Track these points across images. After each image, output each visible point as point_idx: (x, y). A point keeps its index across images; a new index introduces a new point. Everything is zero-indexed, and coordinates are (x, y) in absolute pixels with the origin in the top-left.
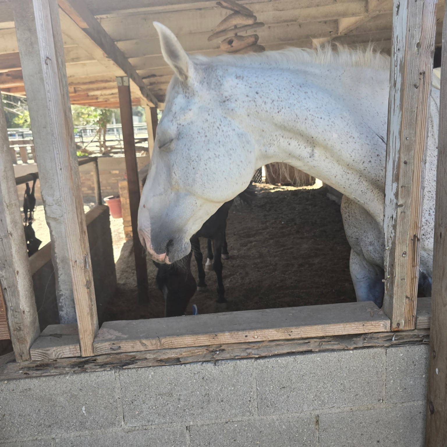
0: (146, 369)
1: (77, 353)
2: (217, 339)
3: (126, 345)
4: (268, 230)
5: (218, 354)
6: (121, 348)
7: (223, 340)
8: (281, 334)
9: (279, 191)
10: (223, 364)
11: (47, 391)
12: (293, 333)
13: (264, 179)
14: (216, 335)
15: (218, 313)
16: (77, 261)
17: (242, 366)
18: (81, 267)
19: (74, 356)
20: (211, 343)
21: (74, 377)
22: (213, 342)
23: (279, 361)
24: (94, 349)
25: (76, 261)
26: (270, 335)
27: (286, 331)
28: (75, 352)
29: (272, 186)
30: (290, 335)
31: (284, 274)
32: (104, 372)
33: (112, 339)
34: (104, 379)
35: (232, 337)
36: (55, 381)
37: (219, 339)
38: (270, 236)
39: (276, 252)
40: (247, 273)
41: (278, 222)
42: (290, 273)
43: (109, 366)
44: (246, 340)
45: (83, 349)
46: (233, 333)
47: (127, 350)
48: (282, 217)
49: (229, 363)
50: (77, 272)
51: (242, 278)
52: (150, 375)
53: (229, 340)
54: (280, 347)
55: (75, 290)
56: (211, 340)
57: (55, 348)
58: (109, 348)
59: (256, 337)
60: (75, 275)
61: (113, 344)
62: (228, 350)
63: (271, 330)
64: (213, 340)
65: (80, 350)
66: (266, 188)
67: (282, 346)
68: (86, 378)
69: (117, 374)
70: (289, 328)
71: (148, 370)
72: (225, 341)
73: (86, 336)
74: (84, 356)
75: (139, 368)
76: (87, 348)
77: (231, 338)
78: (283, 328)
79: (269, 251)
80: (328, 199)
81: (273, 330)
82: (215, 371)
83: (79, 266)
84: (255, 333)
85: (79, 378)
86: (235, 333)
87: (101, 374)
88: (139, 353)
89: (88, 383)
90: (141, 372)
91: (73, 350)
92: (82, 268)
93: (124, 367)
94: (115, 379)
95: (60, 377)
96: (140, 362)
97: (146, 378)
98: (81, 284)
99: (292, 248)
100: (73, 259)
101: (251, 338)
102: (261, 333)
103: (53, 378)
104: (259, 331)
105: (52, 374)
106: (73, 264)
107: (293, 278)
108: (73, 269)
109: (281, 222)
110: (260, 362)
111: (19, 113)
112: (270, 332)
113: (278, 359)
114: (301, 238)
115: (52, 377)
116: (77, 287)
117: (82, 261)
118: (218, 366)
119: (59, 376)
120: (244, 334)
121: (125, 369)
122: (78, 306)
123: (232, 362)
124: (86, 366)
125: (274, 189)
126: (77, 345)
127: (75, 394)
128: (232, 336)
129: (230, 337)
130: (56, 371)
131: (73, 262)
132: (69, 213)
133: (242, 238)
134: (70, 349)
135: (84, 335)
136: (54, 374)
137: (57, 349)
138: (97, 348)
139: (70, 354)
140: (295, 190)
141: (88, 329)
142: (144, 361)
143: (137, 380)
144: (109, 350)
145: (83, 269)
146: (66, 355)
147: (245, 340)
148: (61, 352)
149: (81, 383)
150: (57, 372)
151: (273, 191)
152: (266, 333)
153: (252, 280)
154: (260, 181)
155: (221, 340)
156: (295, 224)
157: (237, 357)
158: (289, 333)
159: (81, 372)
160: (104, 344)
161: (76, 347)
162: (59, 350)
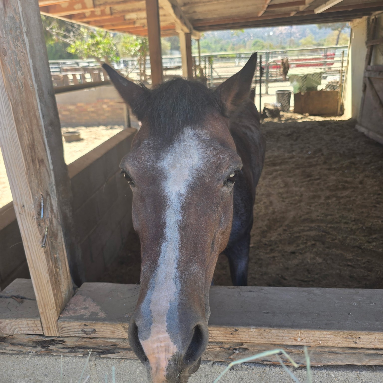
0: (132, 361)
1: (38, 330)
2: (237, 336)
3: (103, 329)
4: (294, 160)
5: (238, 354)
6: (96, 331)
7: (246, 338)
8: (341, 340)
9: (306, 121)
10: (244, 369)
11: (4, 371)
12: (361, 340)
13: (292, 109)
14: (236, 330)
15: (241, 287)
16: (25, 206)
17: (273, 375)
18: (32, 215)
19: (35, 333)
20: (228, 339)
21: (36, 359)
22: (231, 338)
23: (332, 375)
24: (60, 329)
25: (23, 206)
26: (322, 339)
27: (349, 337)
28: (36, 329)
29: (299, 116)
30: (356, 342)
31: (310, 206)
32: (74, 358)
33: (85, 317)
34: (75, 366)
35: (260, 335)
36: (13, 361)
37: (241, 336)
38: (296, 165)
39: (303, 182)
40: (271, 203)
41: (305, 152)
42: (316, 205)
43: (83, 352)
44: (283, 342)
45: (45, 326)
46: (263, 330)
47: (105, 335)
48: (309, 147)
49: (253, 369)
50: (26, 222)
51: (266, 208)
52: (138, 370)
53: (255, 339)
54: (336, 356)
55: (27, 248)
56: (228, 335)
57: (8, 321)
58: (79, 330)
59: (299, 339)
60: (24, 225)
61: (85, 325)
62: (254, 350)
63: (325, 332)
64: (231, 336)
65: (42, 327)
66: (293, 117)
67: (339, 355)
68: (52, 362)
69: (92, 363)
70: (355, 332)
71: (135, 363)
72: (249, 339)
73: (47, 311)
74: (47, 335)
75: (123, 359)
76: (51, 326)
77: (259, 337)
78: (345, 331)
79: (294, 181)
80: (357, 130)
81: (328, 333)
82: (231, 377)
83: (28, 213)
84: (298, 333)
85: (43, 361)
86: (267, 331)
87: (71, 361)
88: (121, 341)
89: (55, 369)
90: (124, 365)
91: (33, 325)
92: (33, 217)
93: (102, 356)
94: (91, 369)
95: (18, 358)
96: (124, 352)
97: (132, 373)
98: (34, 240)
99: (318, 179)
100: (19, 203)
101: (291, 340)
102: (308, 335)
103: (10, 357)
104: (306, 332)
105: (8, 352)
106: (20, 209)
107: (320, 211)
108: (21, 218)
109: (307, 151)
110: (301, 373)
111: (71, 43)
112: (323, 335)
113: (330, 372)
114: (329, 169)
115: (8, 355)
116: (29, 244)
117: (33, 207)
118: (237, 370)
119: (17, 356)
120: (279, 332)
121: (104, 358)
122: (33, 269)
123: (258, 368)
124: (51, 347)
125: (301, 118)
126: (37, 321)
127: (39, 379)
128: (261, 333)
129: (258, 335)
130: (13, 348)
131: (19, 207)
132: (5, 129)
133: (268, 167)
134: (28, 324)
135: (45, 309)
136: (11, 352)
137: (11, 323)
138: (62, 328)
139: (29, 330)
140: (323, 121)
141: (50, 302)
142: (129, 352)
143: (120, 374)
144: (80, 332)
145: (35, 217)
146: (24, 331)
147: (280, 341)
148: (17, 326)
149: (46, 368)
150: (14, 351)
151: (300, 121)
152: (316, 335)
153: (276, 210)
154: (288, 111)
155: (242, 337)
156: (323, 155)
157: (265, 363)
158: (354, 340)
159: (45, 355)
160: (72, 324)
161: (36, 322)
162: (13, 324)
